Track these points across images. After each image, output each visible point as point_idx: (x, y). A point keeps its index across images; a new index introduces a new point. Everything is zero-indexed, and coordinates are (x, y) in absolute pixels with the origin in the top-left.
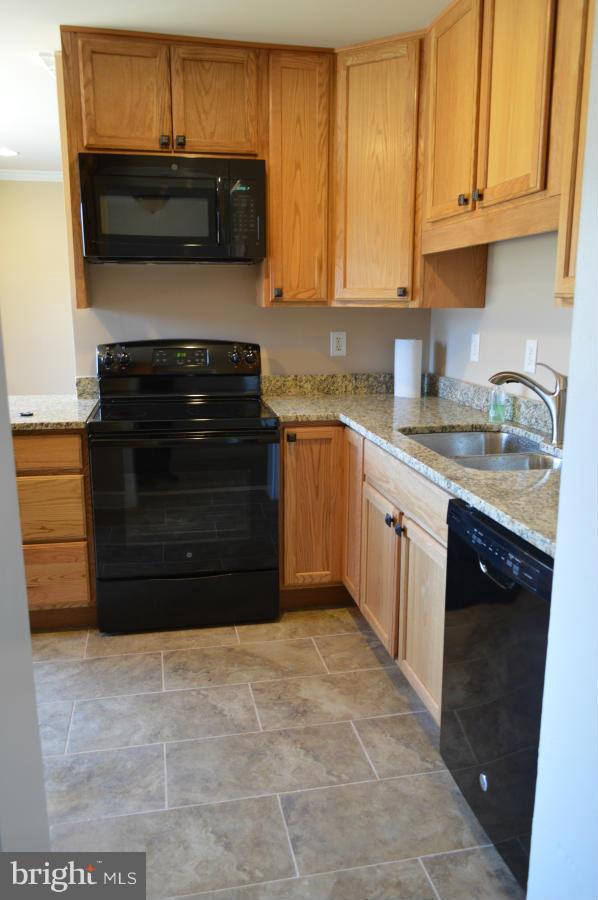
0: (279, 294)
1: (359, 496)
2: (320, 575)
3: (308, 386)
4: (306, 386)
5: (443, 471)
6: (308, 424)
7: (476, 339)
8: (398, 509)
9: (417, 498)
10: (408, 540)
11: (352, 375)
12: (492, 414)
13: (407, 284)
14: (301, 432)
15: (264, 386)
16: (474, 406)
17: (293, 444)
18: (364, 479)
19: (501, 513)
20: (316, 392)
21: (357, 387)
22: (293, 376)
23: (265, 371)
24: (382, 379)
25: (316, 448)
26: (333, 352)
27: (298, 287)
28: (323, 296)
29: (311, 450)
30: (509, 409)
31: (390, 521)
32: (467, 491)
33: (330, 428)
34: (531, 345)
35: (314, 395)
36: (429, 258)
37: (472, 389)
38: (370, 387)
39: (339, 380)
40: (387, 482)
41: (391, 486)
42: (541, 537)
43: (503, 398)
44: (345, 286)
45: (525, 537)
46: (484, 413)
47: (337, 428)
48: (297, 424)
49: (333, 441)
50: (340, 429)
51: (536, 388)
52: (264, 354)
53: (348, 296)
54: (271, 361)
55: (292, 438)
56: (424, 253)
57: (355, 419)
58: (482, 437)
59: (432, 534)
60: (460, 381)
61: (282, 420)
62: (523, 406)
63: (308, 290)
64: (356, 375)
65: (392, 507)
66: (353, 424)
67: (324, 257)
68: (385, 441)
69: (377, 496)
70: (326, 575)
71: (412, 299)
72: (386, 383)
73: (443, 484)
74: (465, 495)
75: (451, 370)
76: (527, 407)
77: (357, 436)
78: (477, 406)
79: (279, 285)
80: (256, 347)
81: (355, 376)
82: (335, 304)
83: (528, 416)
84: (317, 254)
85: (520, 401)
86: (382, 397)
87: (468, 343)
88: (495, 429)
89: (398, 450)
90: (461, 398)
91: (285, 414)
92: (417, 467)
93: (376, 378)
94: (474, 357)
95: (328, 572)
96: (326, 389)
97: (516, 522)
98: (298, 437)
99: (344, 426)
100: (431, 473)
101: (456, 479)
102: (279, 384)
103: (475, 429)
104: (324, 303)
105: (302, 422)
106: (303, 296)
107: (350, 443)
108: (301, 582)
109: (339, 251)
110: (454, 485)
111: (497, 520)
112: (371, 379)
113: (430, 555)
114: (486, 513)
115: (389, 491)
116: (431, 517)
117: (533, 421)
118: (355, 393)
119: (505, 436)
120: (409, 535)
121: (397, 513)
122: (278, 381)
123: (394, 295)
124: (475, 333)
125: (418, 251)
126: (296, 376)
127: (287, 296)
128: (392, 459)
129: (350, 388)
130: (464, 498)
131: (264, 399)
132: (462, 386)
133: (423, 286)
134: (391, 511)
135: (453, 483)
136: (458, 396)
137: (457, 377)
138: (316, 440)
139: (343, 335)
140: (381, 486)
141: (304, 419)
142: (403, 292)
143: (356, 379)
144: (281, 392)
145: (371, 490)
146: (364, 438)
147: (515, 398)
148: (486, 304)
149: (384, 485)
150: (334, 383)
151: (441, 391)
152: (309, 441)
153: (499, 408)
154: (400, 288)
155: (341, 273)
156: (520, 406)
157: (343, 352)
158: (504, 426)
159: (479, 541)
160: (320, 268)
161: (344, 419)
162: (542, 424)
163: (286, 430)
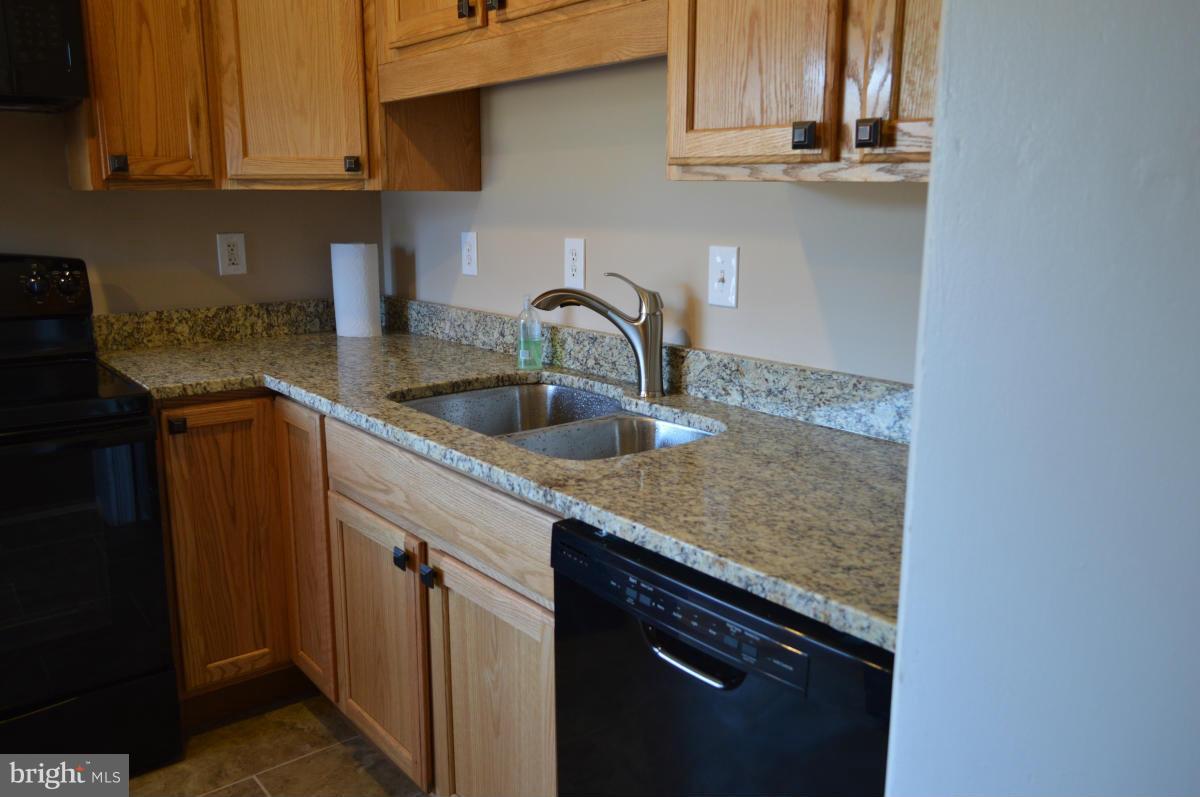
0: (121, 165)
1: (320, 517)
2: (252, 657)
3: (184, 329)
4: (179, 329)
5: (523, 469)
6: (206, 398)
7: (470, 239)
8: (416, 537)
9: (463, 519)
10: (446, 590)
11: (261, 305)
12: (523, 356)
13: (359, 150)
14: (193, 415)
15: (100, 334)
16: (478, 344)
17: (180, 438)
18: (327, 487)
19: (689, 547)
20: (198, 338)
21: (271, 326)
22: (154, 314)
23: (100, 307)
24: (312, 309)
25: (224, 439)
26: (223, 268)
27: (156, 155)
28: (207, 171)
29: (216, 443)
30: (546, 346)
31: (404, 560)
32: (595, 508)
33: (248, 402)
34: (574, 245)
35: (197, 344)
36: (393, 108)
37: (472, 318)
38: (293, 323)
39: (240, 315)
40: (387, 491)
41: (398, 498)
42: (800, 590)
43: (536, 331)
44: (245, 154)
45: (756, 590)
46: (509, 356)
47: (260, 401)
48: (185, 399)
49: (255, 422)
50: (266, 401)
51: (610, 313)
52: (94, 278)
53: (252, 170)
54: (109, 289)
55: (179, 427)
56: (382, 101)
57: (298, 383)
58: (516, 392)
59: (509, 583)
60: (445, 307)
61: (156, 396)
62: (570, 340)
63: (176, 161)
64: (268, 305)
65: (403, 534)
66: (298, 393)
67: (202, 103)
68: (380, 422)
69: (363, 514)
70: (264, 655)
71: (370, 177)
72: (318, 316)
73: (535, 494)
74: (590, 514)
75: (426, 289)
76: (578, 342)
77: (305, 413)
78: (484, 343)
79: (119, 149)
80: (78, 265)
81: (267, 307)
82: (228, 186)
83: (580, 356)
84: (188, 98)
85: (563, 334)
86: (317, 340)
87: (456, 247)
88: (532, 379)
89: (413, 436)
90: (452, 334)
91: (159, 383)
92: (463, 467)
93: (301, 308)
94: (469, 266)
95: (266, 650)
96: (217, 332)
97: (730, 562)
98: (189, 424)
99: (274, 395)
100: (500, 475)
101: (560, 485)
102: (128, 329)
103: (504, 381)
104: (209, 183)
105: (196, 395)
106: (167, 171)
107: (288, 424)
108: (216, 678)
109: (228, 92)
110: (560, 499)
111: (678, 559)
112: (294, 311)
113: (506, 618)
114: (650, 547)
115: (392, 506)
116: (500, 552)
117: (591, 363)
118: (270, 336)
119: (551, 389)
120: (448, 582)
121: (414, 545)
122: (125, 324)
123: (339, 170)
124: (468, 230)
125: (373, 95)
126: (161, 313)
127: (136, 170)
128: (396, 452)
129: (259, 328)
130: (589, 520)
131: (103, 358)
132: (453, 314)
133: (386, 154)
134: (399, 540)
135: (558, 494)
136: (446, 330)
137: (441, 301)
138: (224, 425)
139: (239, 239)
140: (373, 500)
141: (199, 391)
142: (354, 164)
143: (268, 312)
144: (133, 342)
145: (349, 506)
146: (322, 417)
147: (554, 329)
148: (483, 185)
149: (381, 497)
150: (230, 321)
151: (412, 323)
152: (212, 429)
153: (533, 347)
154: (346, 158)
155: (237, 131)
156: (564, 342)
157: (241, 269)
158: (546, 374)
159: (645, 600)
160: (197, 121)
161: (271, 382)
162: (607, 367)
163: (165, 413)
